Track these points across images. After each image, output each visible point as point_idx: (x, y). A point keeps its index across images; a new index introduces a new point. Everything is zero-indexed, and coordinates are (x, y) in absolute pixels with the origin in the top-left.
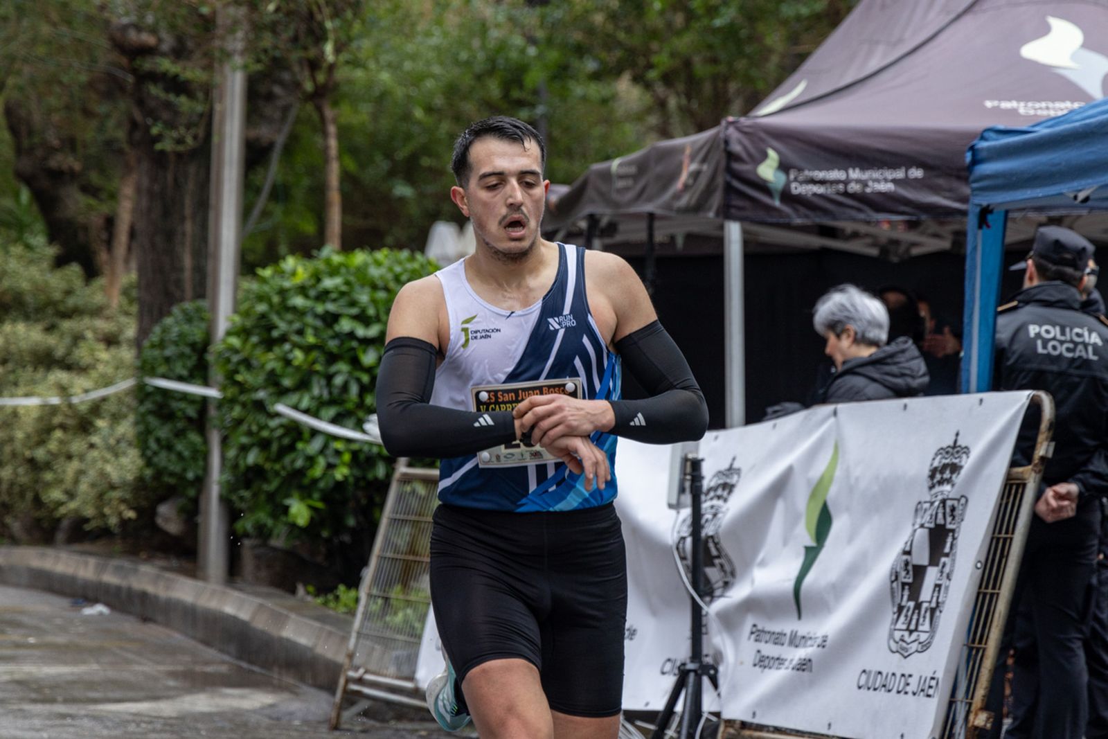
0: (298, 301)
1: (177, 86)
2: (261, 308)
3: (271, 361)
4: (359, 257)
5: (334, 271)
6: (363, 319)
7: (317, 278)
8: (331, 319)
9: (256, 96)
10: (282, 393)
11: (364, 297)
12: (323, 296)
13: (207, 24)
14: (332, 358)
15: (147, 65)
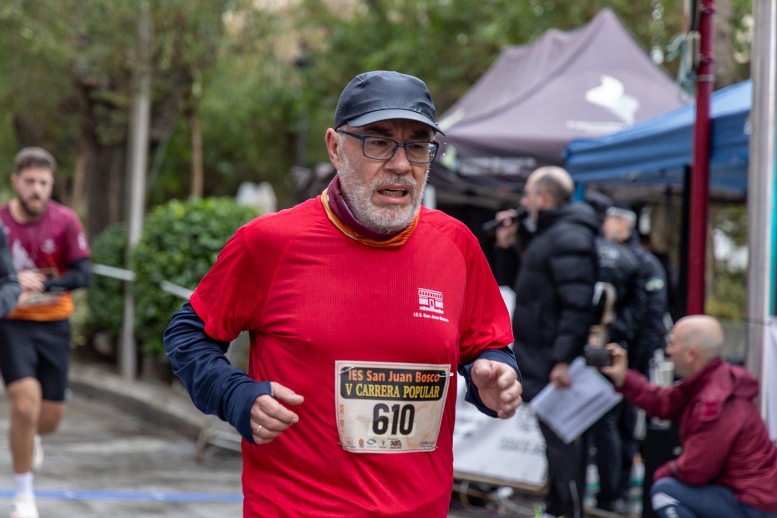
0: (178, 227)
1: (110, 106)
2: (157, 230)
3: (162, 258)
4: (212, 204)
5: (197, 209)
6: (214, 236)
7: (188, 214)
8: (195, 237)
9: (155, 113)
10: (168, 277)
11: (214, 225)
12: (192, 224)
13: (128, 74)
14: (196, 257)
15: (94, 95)
